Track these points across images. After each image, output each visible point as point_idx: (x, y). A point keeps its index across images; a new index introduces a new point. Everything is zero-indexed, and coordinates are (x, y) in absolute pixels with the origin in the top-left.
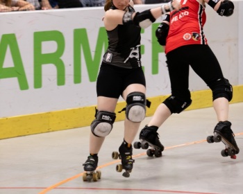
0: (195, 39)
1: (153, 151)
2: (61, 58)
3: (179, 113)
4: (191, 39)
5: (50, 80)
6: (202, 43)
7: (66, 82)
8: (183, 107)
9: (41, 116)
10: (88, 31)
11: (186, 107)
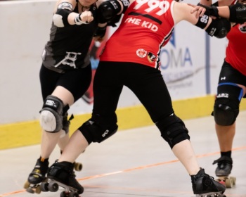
0: (150, 59)
1: (68, 193)
3: (99, 142)
4: (146, 58)
6: (156, 67)
8: (104, 135)
11: (107, 136)
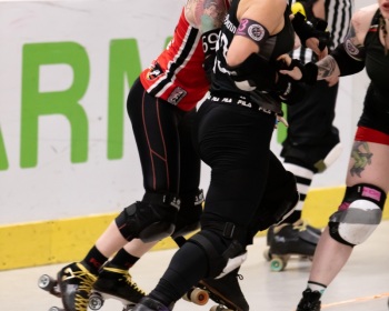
2: (81, 102)
5: (55, 150)
7: (91, 155)
9: (33, 229)
10: (141, 46)
